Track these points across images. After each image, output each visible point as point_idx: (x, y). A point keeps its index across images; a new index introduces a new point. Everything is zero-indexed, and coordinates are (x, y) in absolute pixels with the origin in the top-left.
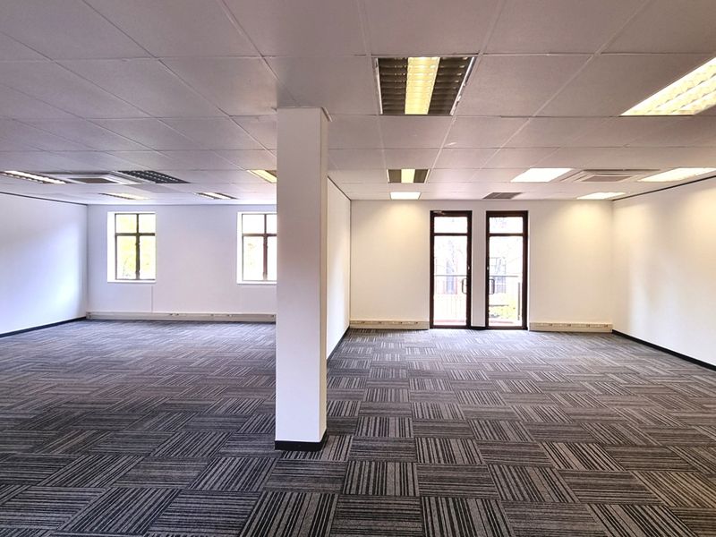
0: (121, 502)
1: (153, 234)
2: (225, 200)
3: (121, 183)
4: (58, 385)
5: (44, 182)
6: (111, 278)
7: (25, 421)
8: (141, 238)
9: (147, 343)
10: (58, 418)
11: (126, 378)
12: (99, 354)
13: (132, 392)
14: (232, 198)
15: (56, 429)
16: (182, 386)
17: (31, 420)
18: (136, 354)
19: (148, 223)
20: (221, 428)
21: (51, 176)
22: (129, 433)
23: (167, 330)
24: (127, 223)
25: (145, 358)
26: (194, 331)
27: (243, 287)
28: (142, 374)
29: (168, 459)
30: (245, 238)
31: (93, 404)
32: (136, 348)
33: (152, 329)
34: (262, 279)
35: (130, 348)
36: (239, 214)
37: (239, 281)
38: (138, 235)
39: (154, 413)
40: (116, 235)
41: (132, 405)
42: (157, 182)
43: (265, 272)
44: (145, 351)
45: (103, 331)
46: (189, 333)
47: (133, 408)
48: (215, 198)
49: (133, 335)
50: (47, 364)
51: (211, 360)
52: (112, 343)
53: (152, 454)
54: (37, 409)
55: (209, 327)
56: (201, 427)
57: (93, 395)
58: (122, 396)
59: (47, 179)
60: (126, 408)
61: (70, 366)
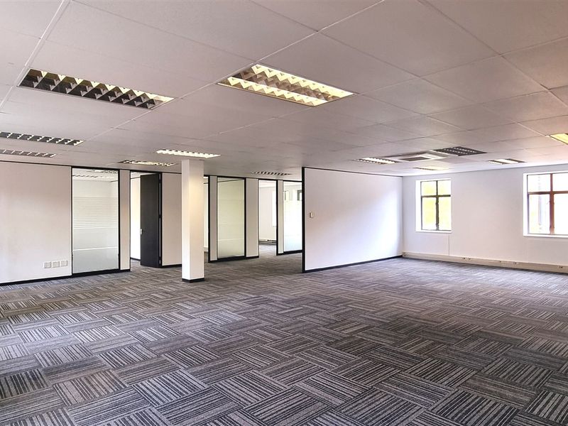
0: (469, 404)
1: (449, 196)
2: (513, 164)
3: (433, 159)
4: (398, 302)
5: (382, 163)
6: (418, 228)
7: (385, 324)
8: (440, 198)
9: (450, 279)
10: (404, 327)
11: (443, 305)
12: (418, 284)
13: (450, 316)
14: (519, 162)
15: (406, 333)
16: (490, 318)
17: (388, 324)
18: (444, 287)
19: (445, 188)
20: (539, 363)
21: (389, 158)
22: (458, 349)
23: (463, 270)
24: (430, 189)
25: (452, 292)
26: (486, 274)
27: (529, 239)
28: (454, 303)
29: (497, 379)
30: (530, 196)
31: (424, 320)
32: (443, 282)
33: (451, 268)
34: (549, 232)
35: (439, 282)
36: (525, 175)
37: (525, 234)
38: (437, 197)
39: (474, 337)
40: (422, 198)
41: (454, 327)
42: (460, 155)
43: (552, 227)
44: (451, 286)
45: (416, 267)
46: (482, 275)
47: (456, 330)
48: (503, 163)
49: (437, 272)
50: (386, 286)
51: (510, 301)
52: (425, 276)
53: (483, 371)
54: (390, 317)
55: (499, 271)
56: (520, 359)
57: (424, 314)
58: (444, 318)
59: (384, 161)
60: (450, 329)
61: (401, 289)
